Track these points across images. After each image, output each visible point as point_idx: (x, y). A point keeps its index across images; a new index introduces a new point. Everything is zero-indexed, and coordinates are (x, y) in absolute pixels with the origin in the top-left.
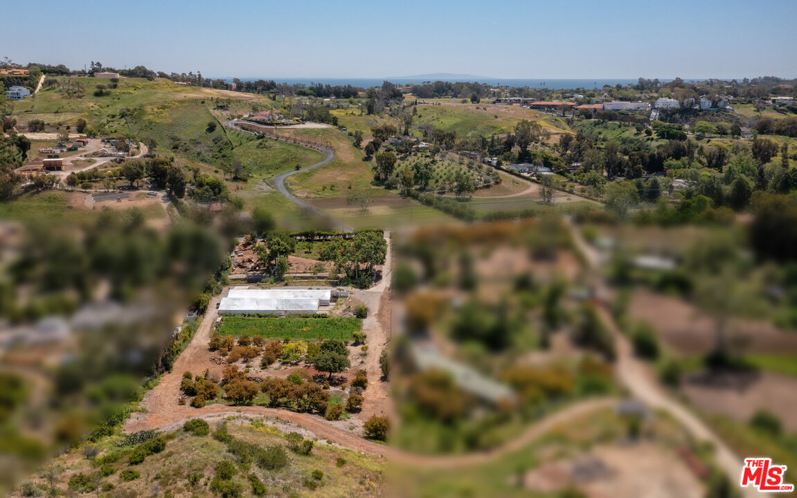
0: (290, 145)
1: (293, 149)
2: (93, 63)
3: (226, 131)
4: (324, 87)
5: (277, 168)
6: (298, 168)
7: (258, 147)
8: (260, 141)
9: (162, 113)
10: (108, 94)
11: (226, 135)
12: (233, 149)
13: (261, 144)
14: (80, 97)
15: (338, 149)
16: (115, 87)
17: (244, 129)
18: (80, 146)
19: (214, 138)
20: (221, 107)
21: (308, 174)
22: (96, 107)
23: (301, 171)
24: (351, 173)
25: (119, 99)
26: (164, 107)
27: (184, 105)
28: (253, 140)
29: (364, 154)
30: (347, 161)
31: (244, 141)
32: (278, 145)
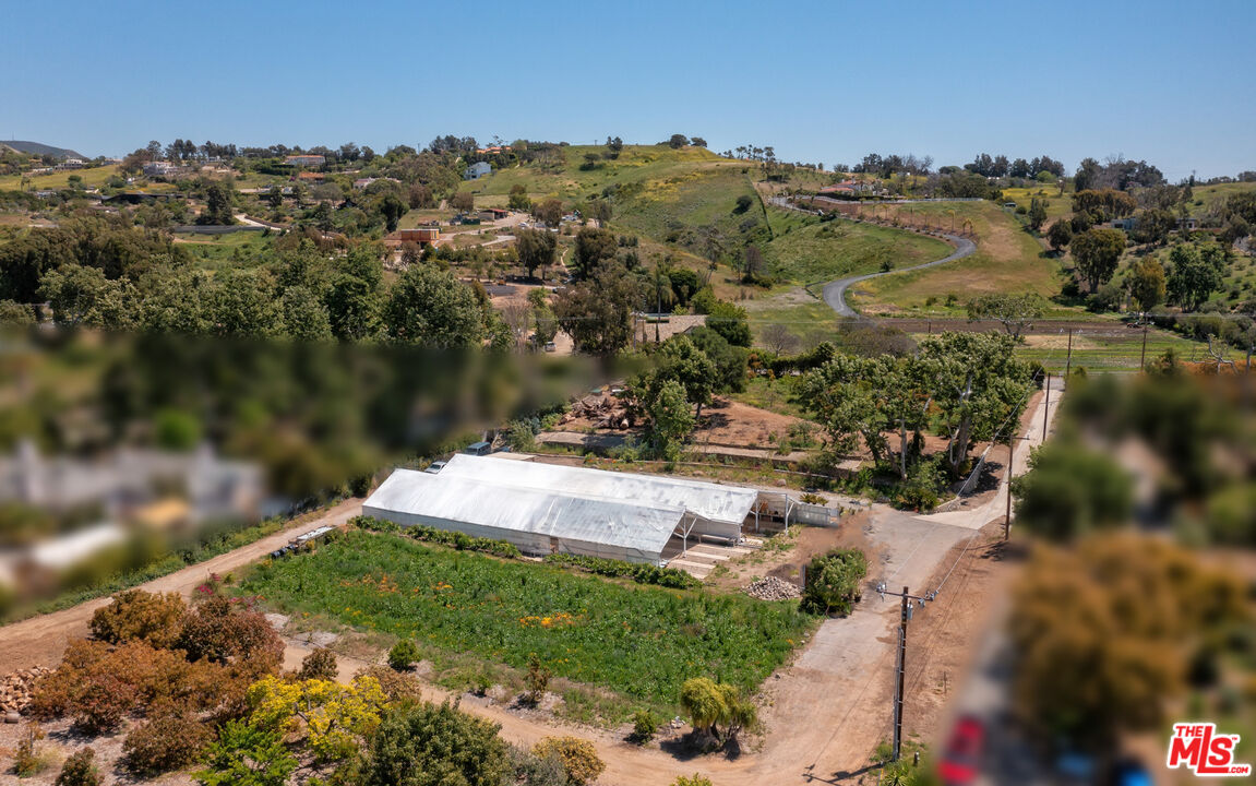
0: (883, 230)
1: (887, 238)
2: (609, 138)
3: (767, 210)
4: (994, 161)
5: (846, 272)
6: (886, 268)
7: (819, 235)
8: (827, 224)
9: (668, 188)
10: (600, 167)
11: (765, 218)
12: (771, 240)
13: (825, 230)
14: (557, 173)
15: (986, 237)
16: (614, 157)
17: (803, 207)
18: (489, 219)
19: (742, 223)
20: (775, 179)
21: (905, 280)
22: (576, 186)
23: (893, 272)
24: (1003, 277)
25: (615, 174)
26: (675, 181)
27: (712, 176)
28: (812, 223)
29: (1046, 244)
30: (1002, 258)
31: (795, 225)
32: (858, 232)
